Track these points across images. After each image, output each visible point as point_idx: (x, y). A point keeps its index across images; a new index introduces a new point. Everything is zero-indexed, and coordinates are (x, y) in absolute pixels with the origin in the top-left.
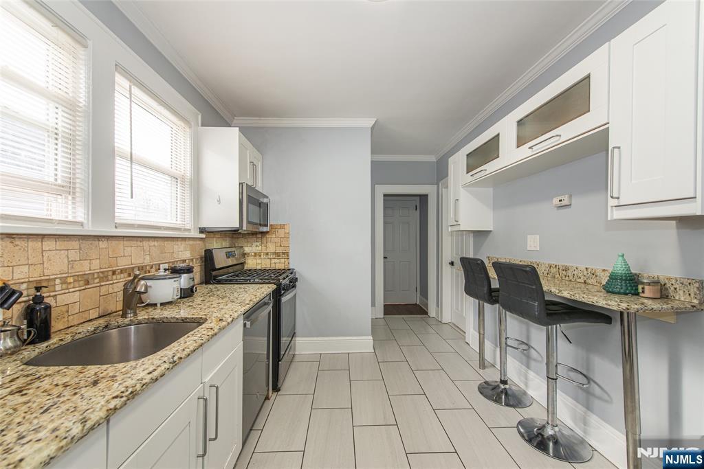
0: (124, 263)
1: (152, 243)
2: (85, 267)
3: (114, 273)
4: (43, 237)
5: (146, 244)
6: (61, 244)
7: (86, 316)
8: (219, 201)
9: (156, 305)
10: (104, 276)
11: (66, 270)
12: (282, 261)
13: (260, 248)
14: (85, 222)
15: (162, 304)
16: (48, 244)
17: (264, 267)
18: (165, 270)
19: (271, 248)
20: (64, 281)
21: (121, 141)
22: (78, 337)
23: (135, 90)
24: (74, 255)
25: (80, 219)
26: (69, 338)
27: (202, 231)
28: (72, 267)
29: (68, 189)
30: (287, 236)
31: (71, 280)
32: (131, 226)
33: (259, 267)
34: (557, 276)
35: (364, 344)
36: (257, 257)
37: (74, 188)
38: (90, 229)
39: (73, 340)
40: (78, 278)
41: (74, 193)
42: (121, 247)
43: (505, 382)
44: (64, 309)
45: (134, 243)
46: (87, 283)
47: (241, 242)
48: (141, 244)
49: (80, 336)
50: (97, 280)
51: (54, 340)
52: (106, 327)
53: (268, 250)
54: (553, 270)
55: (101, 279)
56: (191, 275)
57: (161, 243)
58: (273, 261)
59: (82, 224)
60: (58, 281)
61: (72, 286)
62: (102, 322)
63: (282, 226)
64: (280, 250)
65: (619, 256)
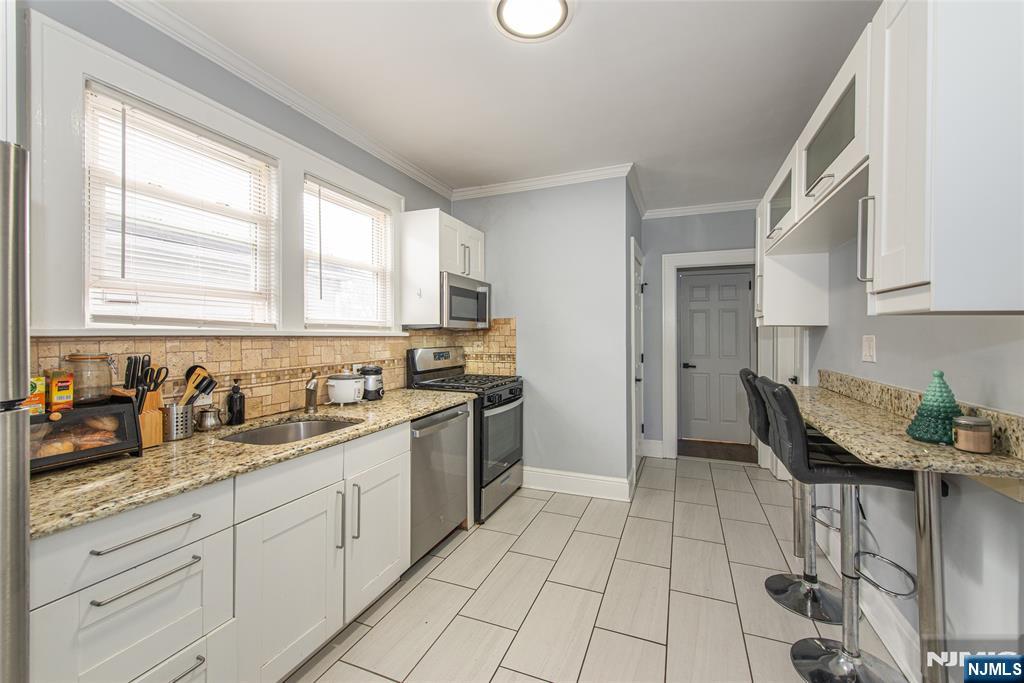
0: (313, 362)
1: (343, 343)
2: (276, 365)
3: (303, 371)
4: (242, 338)
5: (336, 343)
6: (257, 344)
7: (277, 409)
8: (420, 295)
9: (339, 405)
10: (293, 374)
11: (260, 366)
12: (508, 365)
13: (481, 349)
14: (277, 323)
15: (346, 404)
16: (247, 344)
17: (486, 372)
18: (358, 370)
19: (495, 349)
20: (258, 376)
21: (310, 245)
22: (264, 425)
23: (325, 191)
24: (267, 354)
25: (274, 322)
26: (257, 425)
27: (405, 328)
28: (265, 365)
29: (264, 296)
30: (513, 334)
31: (264, 375)
32: (321, 326)
33: (480, 373)
34: (890, 407)
35: (616, 487)
36: (479, 360)
37: (270, 294)
38: (281, 331)
39: (261, 428)
40: (270, 373)
41: (270, 299)
42: (311, 346)
43: (812, 579)
44: (259, 400)
45: (324, 343)
46: (279, 378)
47: (461, 341)
48: (332, 343)
49: (267, 424)
50: (287, 377)
51: (245, 426)
52: (289, 419)
53: (491, 351)
54: (886, 397)
55: (291, 376)
56: (379, 377)
57: (354, 342)
58: (497, 365)
59: (275, 326)
60: (253, 376)
61: (265, 380)
62: (287, 415)
63: (507, 321)
64: (505, 351)
65: (935, 376)
